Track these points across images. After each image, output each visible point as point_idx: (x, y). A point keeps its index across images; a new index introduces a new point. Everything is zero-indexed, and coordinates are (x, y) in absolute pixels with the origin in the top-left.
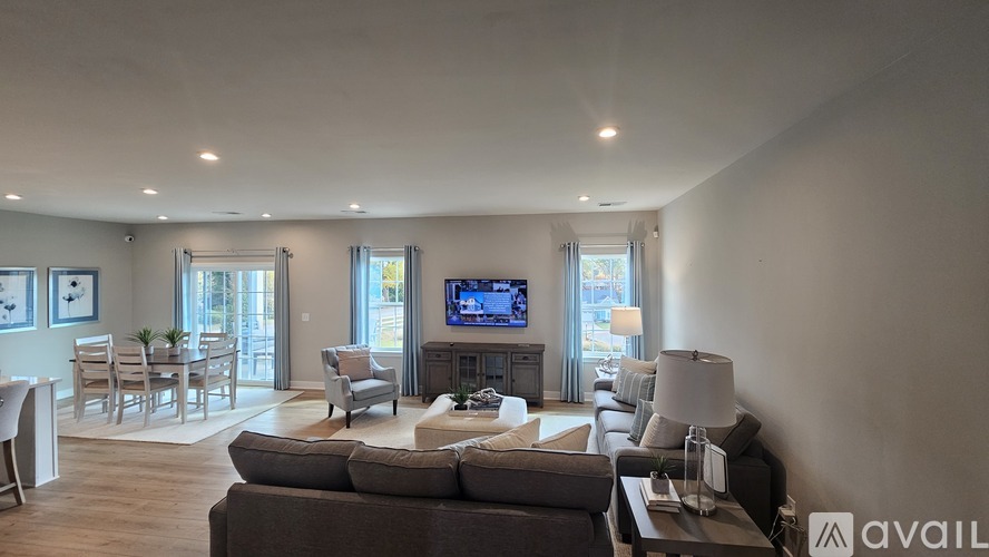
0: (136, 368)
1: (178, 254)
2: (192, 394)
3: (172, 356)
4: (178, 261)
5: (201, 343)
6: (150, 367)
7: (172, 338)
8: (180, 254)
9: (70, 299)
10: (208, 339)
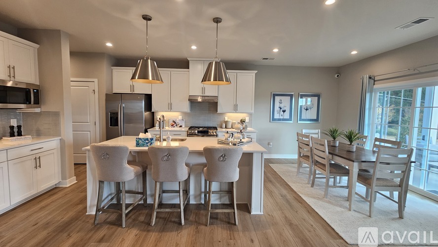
0: (322, 154)
1: (365, 80)
2: (361, 188)
3: (350, 152)
4: (365, 85)
5: (375, 146)
6: (331, 156)
7: (350, 138)
8: (366, 80)
9: (307, 109)
10: (382, 144)
